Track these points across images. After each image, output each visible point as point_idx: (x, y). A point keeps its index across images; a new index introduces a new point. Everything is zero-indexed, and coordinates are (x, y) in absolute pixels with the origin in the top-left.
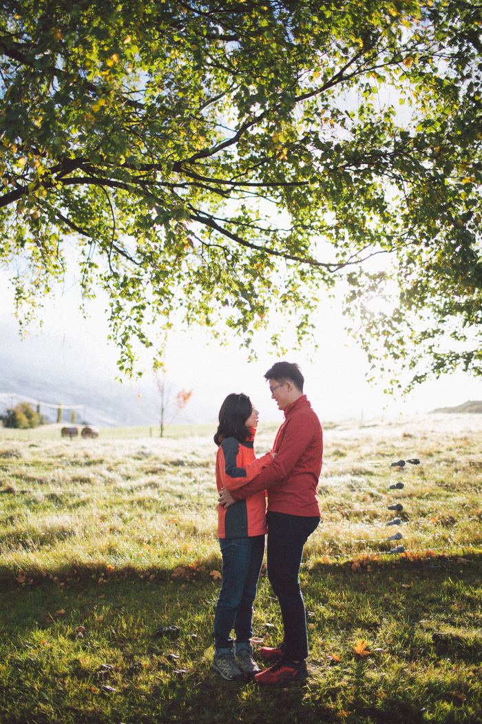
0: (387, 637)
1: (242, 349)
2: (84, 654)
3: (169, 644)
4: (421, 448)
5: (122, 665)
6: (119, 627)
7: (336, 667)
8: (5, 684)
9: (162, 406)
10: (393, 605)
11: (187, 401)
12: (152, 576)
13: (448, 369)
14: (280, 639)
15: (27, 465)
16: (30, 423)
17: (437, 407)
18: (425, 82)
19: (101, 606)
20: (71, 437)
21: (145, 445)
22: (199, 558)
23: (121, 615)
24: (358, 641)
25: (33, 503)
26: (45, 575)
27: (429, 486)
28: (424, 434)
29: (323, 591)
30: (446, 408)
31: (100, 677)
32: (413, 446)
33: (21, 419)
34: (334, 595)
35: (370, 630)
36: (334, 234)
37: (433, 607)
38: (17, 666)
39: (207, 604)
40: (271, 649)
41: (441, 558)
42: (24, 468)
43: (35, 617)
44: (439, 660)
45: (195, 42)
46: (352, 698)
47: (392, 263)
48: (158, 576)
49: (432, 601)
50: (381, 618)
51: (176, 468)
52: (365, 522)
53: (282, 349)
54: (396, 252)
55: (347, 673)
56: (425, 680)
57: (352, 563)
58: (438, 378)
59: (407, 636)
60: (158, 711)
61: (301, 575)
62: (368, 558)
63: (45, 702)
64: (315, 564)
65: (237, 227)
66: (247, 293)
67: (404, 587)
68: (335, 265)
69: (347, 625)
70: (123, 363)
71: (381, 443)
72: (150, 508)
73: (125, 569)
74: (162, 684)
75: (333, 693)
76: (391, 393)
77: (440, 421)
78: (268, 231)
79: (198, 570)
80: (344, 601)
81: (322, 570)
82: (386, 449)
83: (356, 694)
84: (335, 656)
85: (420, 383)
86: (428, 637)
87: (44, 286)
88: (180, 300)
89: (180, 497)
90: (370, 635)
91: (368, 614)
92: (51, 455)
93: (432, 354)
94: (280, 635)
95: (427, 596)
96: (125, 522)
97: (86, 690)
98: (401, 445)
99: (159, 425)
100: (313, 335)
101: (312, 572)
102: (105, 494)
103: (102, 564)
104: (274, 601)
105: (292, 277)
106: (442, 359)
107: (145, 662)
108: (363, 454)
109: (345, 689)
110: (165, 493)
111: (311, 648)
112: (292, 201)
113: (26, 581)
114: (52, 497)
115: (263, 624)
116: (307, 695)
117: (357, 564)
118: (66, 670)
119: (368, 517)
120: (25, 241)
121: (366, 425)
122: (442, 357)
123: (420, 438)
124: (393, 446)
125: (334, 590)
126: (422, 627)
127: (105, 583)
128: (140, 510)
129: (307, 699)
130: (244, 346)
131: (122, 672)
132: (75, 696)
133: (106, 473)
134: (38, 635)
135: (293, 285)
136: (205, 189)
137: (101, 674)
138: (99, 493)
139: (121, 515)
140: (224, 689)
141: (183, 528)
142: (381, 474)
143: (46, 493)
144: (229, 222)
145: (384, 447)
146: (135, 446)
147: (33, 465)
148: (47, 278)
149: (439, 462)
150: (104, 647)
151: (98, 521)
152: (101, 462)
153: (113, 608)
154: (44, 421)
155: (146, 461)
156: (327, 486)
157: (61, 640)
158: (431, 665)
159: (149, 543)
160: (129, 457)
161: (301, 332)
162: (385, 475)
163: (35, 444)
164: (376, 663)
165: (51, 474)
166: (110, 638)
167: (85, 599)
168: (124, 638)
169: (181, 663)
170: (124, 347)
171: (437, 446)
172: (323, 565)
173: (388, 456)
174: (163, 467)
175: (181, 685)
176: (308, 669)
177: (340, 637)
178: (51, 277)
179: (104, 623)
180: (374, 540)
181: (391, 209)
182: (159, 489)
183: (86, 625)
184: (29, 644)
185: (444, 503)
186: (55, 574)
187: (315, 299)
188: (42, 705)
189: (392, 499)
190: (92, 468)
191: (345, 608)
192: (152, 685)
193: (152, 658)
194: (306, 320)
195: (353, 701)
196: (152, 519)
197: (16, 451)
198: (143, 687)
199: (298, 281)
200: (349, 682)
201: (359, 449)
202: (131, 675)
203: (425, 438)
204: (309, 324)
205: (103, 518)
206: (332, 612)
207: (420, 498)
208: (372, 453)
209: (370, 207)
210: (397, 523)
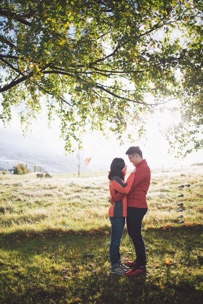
0: (179, 257)
1: (117, 140)
2: (56, 264)
3: (89, 260)
4: (189, 180)
5: (71, 269)
6: (69, 254)
7: (158, 269)
8: (26, 276)
9: (79, 164)
10: (180, 244)
11: (89, 162)
12: (81, 234)
13: (201, 147)
14: (135, 258)
15: (25, 189)
16: (23, 172)
17: (194, 163)
18: (193, 28)
19: (61, 246)
20: (41, 178)
21: (73, 180)
22: (100, 226)
23: (70, 249)
24: (167, 259)
25: (29, 204)
26: (37, 233)
27: (193, 196)
28: (190, 174)
29: (151, 239)
30: (198, 163)
31: (63, 273)
32: (185, 179)
33: (20, 171)
34: (156, 240)
35: (171, 255)
36: (154, 92)
37: (197, 245)
38: (30, 269)
39: (104, 244)
40: (132, 262)
41: (200, 225)
42: (24, 191)
43: (35, 250)
44: (201, 266)
45: (96, 13)
46: (166, 281)
47: (178, 103)
48: (83, 234)
49: (196, 243)
50: (176, 250)
51: (87, 190)
52: (167, 211)
53: (133, 140)
54: (179, 99)
55: (163, 272)
56: (195, 274)
57: (163, 227)
58: (197, 151)
59: (187, 257)
60: (87, 287)
61: (142, 233)
62: (169, 225)
63: (42, 283)
64: (147, 228)
65: (113, 90)
66: (119, 117)
67: (184, 237)
68: (154, 105)
69: (162, 253)
70: (67, 148)
71: (172, 178)
72: (77, 206)
73: (69, 231)
74: (88, 276)
75: (158, 279)
76: (178, 158)
77: (196, 169)
78: (126, 91)
79: (99, 231)
80: (160, 243)
81: (150, 231)
82: (174, 181)
83: (167, 280)
84: (158, 265)
85: (189, 153)
86: (196, 257)
87: (32, 115)
88: (89, 120)
89: (90, 201)
90: (172, 256)
91: (170, 248)
92: (34, 185)
93: (194, 141)
94: (135, 257)
95: (194, 241)
96: (68, 212)
97: (58, 278)
98: (181, 179)
99: (78, 172)
100: (145, 134)
101: (146, 231)
102: (58, 201)
103: (60, 229)
104: (131, 243)
105: (136, 110)
106: (198, 143)
107: (81, 267)
108: (164, 183)
109: (163, 278)
110: (83, 200)
111: (148, 262)
112: (137, 79)
113: (30, 236)
114: (37, 202)
115: (128, 252)
116: (147, 280)
117: (165, 228)
118: (49, 271)
119: (168, 209)
120: (25, 97)
121: (165, 171)
122: (198, 142)
123: (188, 176)
124: (177, 180)
125: (156, 238)
126: (193, 253)
127: (62, 237)
128: (73, 207)
129: (147, 282)
130: (118, 139)
131: (72, 271)
132: (54, 281)
133: (58, 192)
134: (37, 257)
135: (136, 113)
136: (100, 74)
137: (64, 272)
138: (56, 200)
139: (66, 209)
140: (113, 278)
141: (92, 214)
142: (172, 191)
143: (34, 200)
144: (110, 88)
145: (173, 180)
146: (69, 180)
147: (28, 189)
148: (34, 112)
149: (197, 186)
150: (63, 262)
151: (57, 212)
152: (56, 188)
153: (66, 246)
154: (29, 171)
155: (74, 187)
156: (150, 196)
157: (46, 259)
158: (198, 268)
159: (78, 220)
160: (67, 185)
161: (140, 133)
162: (174, 192)
163: (27, 181)
164: (174, 267)
165: (36, 193)
166: (66, 258)
167: (54, 243)
168: (71, 258)
169: (95, 268)
170: (67, 141)
171: (196, 179)
172: (151, 228)
173: (175, 184)
174: (82, 189)
175: (96, 276)
176: (147, 270)
177: (159, 257)
178: (35, 112)
179: (63, 252)
180: (172, 218)
181: (177, 81)
182: (81, 198)
183: (55, 253)
184: (33, 261)
185: (200, 203)
186: (41, 233)
187: (146, 119)
188: (41, 284)
189: (178, 201)
190: (52, 190)
191: (161, 246)
192: (84, 276)
193: (83, 266)
194: (143, 128)
195: (166, 282)
196: (79, 211)
197: (20, 183)
198: (81, 277)
199: (139, 112)
200: (164, 275)
201: (163, 181)
202: (75, 272)
203: (190, 176)
204: (144, 130)
205: (59, 211)
206: (156, 247)
207: (189, 201)
208: (168, 183)
209: (168, 80)
210: (181, 211)
